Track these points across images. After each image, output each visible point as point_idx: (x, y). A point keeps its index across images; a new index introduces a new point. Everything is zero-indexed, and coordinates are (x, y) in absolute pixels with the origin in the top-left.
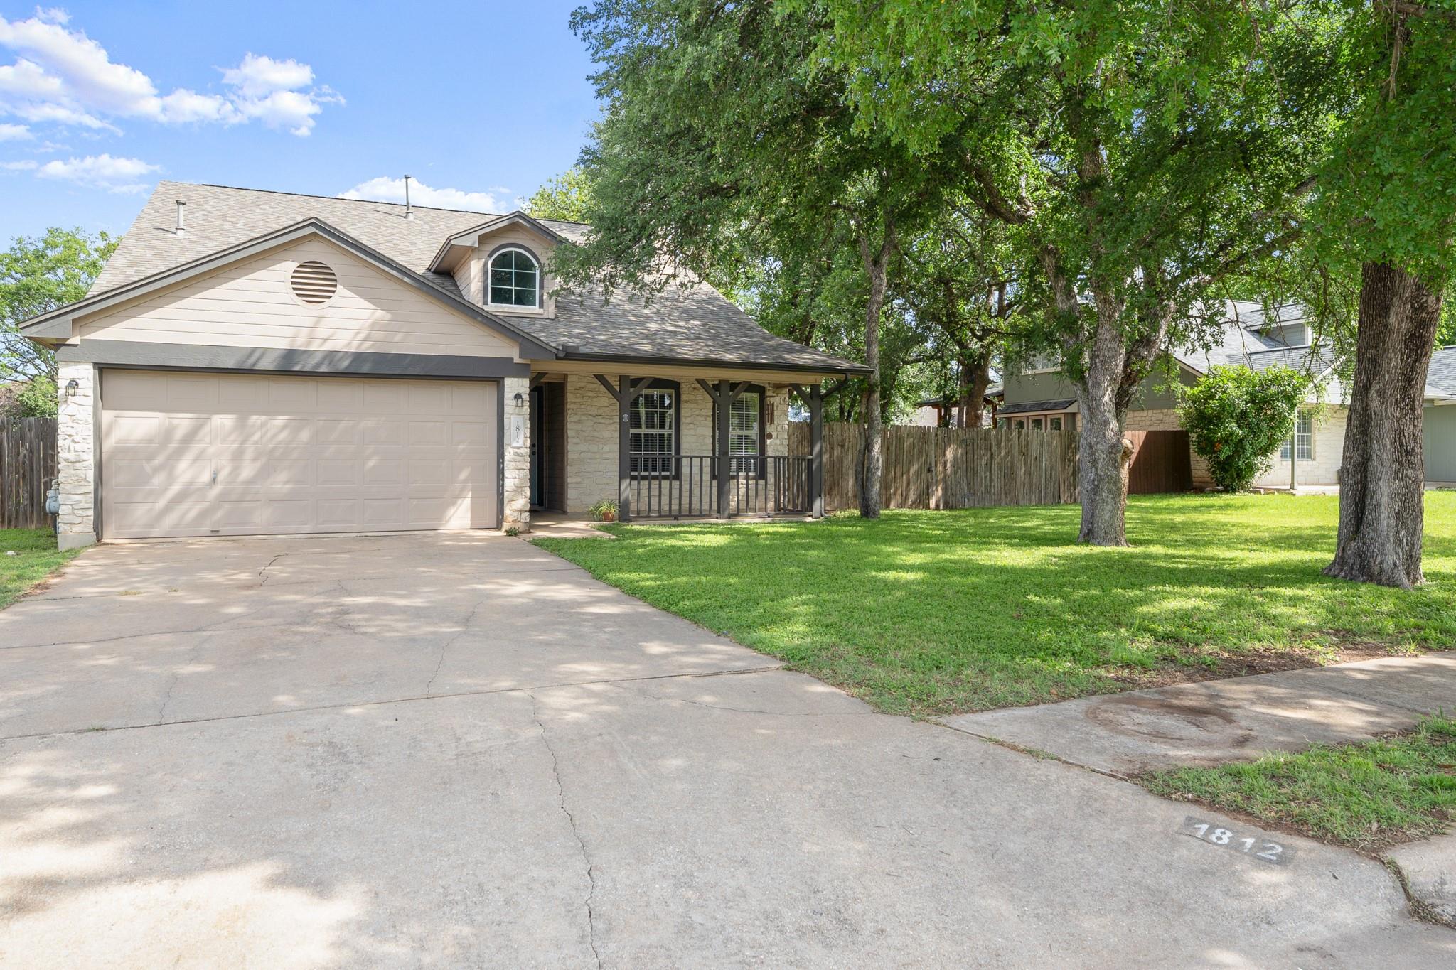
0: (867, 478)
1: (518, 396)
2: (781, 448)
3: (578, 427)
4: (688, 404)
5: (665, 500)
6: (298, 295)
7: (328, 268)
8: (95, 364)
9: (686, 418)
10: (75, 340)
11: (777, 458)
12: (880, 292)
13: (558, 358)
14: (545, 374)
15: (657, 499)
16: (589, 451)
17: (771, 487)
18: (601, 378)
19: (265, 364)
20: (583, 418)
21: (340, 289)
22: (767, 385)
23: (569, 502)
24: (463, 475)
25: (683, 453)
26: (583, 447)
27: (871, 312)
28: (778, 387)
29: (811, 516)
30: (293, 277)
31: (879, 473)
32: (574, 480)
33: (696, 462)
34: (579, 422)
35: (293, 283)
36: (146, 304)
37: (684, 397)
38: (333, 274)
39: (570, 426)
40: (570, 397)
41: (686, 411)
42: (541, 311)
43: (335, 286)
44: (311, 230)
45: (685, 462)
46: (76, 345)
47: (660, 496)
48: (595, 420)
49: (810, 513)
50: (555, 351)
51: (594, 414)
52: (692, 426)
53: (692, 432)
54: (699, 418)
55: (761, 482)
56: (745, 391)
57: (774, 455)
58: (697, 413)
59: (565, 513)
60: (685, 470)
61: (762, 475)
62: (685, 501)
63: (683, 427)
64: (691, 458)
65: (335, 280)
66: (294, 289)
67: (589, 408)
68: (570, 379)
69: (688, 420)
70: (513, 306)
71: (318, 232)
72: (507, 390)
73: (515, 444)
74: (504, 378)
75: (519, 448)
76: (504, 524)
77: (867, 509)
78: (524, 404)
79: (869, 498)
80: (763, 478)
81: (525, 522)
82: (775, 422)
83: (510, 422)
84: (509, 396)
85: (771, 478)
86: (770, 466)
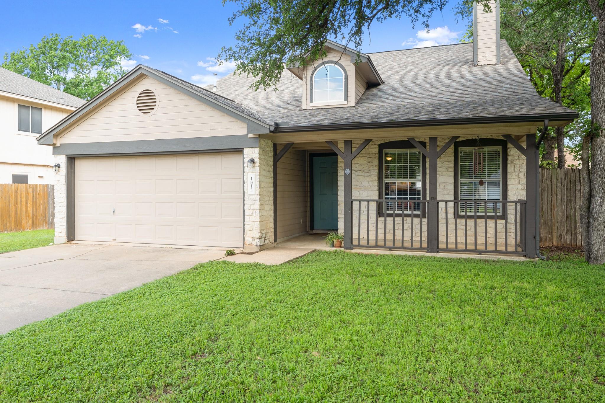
1: (251, 160)
2: (522, 192)
6: (140, 110)
7: (153, 93)
8: (66, 155)
10: (58, 144)
13: (272, 131)
14: (293, 143)
29: (525, 256)
35: (137, 104)
38: (155, 95)
39: (339, 178)
42: (346, 102)
43: (156, 102)
48: (357, 173)
49: (524, 253)
50: (268, 127)
51: (357, 169)
54: (441, 169)
55: (501, 222)
58: (440, 165)
61: (503, 216)
63: (428, 177)
65: (156, 99)
66: (138, 107)
70: (328, 101)
72: (245, 156)
73: (250, 193)
74: (244, 148)
75: (252, 195)
76: (245, 246)
77: (589, 254)
78: (256, 165)
79: (591, 243)
80: (504, 219)
81: (258, 246)
82: (516, 170)
83: (247, 178)
84: (247, 160)
85: (511, 218)
86: (511, 208)
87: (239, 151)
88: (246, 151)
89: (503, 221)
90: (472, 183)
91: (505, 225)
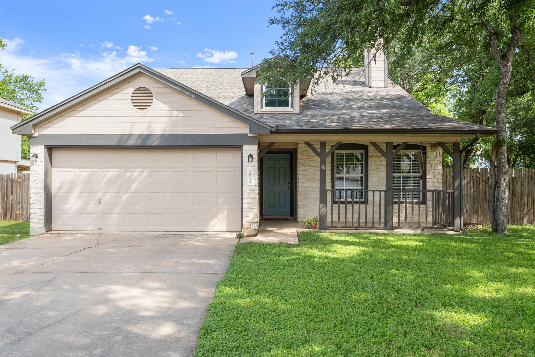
0: (497, 205)
1: (251, 156)
2: (437, 184)
3: (305, 173)
4: (373, 158)
5: (356, 216)
6: (134, 106)
7: (149, 90)
8: (45, 146)
9: (371, 166)
10: (36, 135)
11: (434, 191)
12: (506, 76)
13: (272, 133)
14: (275, 142)
15: (358, 215)
16: (311, 187)
17: (430, 210)
18: (308, 144)
19: (131, 143)
20: (307, 168)
21: (155, 101)
22: (426, 145)
23: (299, 216)
24: (221, 201)
25: (370, 189)
26: (308, 184)
27: (499, 91)
28: (434, 146)
29: (453, 230)
30: (132, 96)
31: (506, 201)
32: (302, 203)
33: (377, 194)
34: (305, 170)
35: (132, 100)
36: (66, 115)
37: (370, 154)
38: (151, 93)
39: (299, 172)
40: (300, 156)
41: (371, 162)
42: (292, 110)
43: (152, 99)
44: (138, 70)
45: (370, 193)
46: (37, 137)
47: (353, 213)
48: (314, 169)
49: (452, 228)
50: (270, 128)
51: (314, 165)
52: (375, 171)
53: (375, 175)
54: (380, 167)
55: (423, 206)
56: (403, 149)
57: (432, 189)
58: (379, 163)
59: (297, 222)
60: (370, 198)
61: (424, 202)
62: (370, 217)
63: (370, 172)
64: (374, 191)
65: (152, 96)
66: (133, 103)
67: (311, 162)
68: (300, 146)
69: (373, 168)
70: (277, 108)
71: (142, 71)
72: (244, 152)
73: (248, 184)
74: (242, 145)
75: (251, 186)
76: (243, 230)
77: (497, 227)
78: (254, 160)
79: (498, 219)
80: (425, 204)
81: (255, 229)
82: (433, 168)
83: (246, 171)
84: (245, 156)
85: (430, 203)
86: (430, 196)
87: (239, 147)
88: (245, 147)
89: (424, 206)
90: (410, 177)
91: (425, 209)
